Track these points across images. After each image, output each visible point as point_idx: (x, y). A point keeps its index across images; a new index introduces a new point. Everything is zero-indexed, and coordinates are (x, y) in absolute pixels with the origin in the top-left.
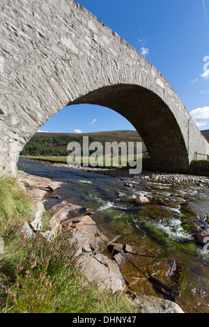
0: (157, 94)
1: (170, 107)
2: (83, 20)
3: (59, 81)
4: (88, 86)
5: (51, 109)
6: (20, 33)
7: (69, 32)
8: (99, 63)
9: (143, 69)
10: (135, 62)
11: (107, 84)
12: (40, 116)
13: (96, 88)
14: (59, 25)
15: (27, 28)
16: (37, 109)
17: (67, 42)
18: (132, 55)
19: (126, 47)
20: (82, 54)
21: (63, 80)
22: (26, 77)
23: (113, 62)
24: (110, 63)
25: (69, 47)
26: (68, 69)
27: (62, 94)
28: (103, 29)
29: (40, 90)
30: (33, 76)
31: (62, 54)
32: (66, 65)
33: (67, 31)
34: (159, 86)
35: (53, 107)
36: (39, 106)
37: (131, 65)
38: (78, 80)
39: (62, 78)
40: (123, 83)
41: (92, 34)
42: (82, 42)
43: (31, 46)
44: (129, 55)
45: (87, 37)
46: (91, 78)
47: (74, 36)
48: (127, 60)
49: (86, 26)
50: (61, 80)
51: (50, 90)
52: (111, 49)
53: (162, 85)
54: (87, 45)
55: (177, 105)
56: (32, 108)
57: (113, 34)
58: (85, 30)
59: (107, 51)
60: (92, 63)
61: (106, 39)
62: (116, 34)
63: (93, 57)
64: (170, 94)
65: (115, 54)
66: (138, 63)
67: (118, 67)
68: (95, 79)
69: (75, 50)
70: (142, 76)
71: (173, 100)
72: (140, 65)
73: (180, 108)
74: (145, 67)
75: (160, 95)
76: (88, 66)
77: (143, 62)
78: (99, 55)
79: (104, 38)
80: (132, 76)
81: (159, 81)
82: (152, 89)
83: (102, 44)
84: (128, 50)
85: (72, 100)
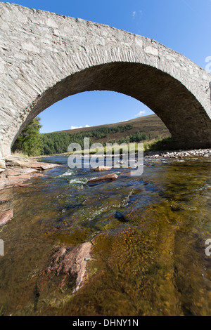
0: (148, 64)
1: (172, 74)
2: (41, 22)
3: (25, 80)
4: (55, 77)
5: (22, 104)
7: (28, 37)
8: (64, 54)
9: (122, 43)
10: (109, 39)
11: (75, 70)
12: (13, 111)
13: (64, 77)
14: (18, 36)
16: (10, 107)
17: (28, 47)
18: (105, 33)
19: (94, 27)
20: (44, 51)
21: (29, 79)
23: (80, 48)
24: (76, 50)
25: (30, 50)
26: (32, 69)
27: (29, 91)
28: (64, 21)
29: (10, 92)
30: (3, 82)
31: (24, 58)
32: (30, 66)
33: (26, 37)
34: (150, 55)
35: (23, 103)
36: (11, 104)
37: (103, 44)
38: (43, 75)
39: (28, 77)
40: (95, 64)
41: (52, 29)
42: (42, 41)
44: (100, 34)
45: (47, 36)
46: (57, 70)
47: (33, 39)
48: (97, 40)
49: (45, 26)
50: (27, 79)
51: (18, 90)
52: (76, 37)
53: (155, 52)
54: (48, 42)
55: (185, 69)
56: (6, 107)
57: (77, 21)
58: (44, 29)
59: (72, 40)
60: (56, 56)
61: (69, 28)
62: (80, 20)
63: (56, 51)
64: (169, 58)
65: (82, 39)
66: (114, 39)
67: (88, 51)
68: (61, 69)
69: (36, 50)
70: (121, 51)
71: (177, 65)
72: (117, 40)
73: (191, 72)
74: (124, 40)
75: (151, 65)
76: (52, 60)
77: (121, 35)
78: (63, 47)
79: (66, 29)
80: (107, 54)
81: (149, 50)
82: (137, 61)
83: (64, 36)
84: (98, 30)
85: (40, 93)
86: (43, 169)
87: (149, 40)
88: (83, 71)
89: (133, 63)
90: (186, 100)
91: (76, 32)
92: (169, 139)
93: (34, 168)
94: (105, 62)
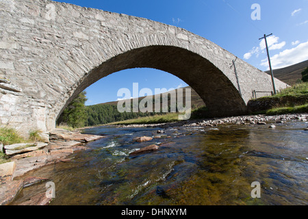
0: (180, 46)
1: (201, 54)
2: (91, 17)
3: (74, 61)
4: (101, 58)
5: (70, 82)
6: (43, 40)
8: (109, 40)
9: (158, 31)
10: (147, 29)
11: (119, 52)
12: (61, 88)
13: (109, 58)
14: (71, 27)
15: (48, 36)
16: (59, 84)
17: (78, 35)
18: (144, 24)
19: (135, 20)
20: (92, 38)
21: (78, 60)
22: (49, 66)
23: (123, 36)
24: (119, 37)
25: (80, 37)
26: (81, 52)
27: (77, 70)
28: (110, 15)
29: (60, 71)
30: (54, 63)
31: (75, 43)
32: (79, 50)
33: (78, 27)
34: (181, 40)
35: (71, 80)
36: (60, 82)
37: (143, 32)
38: (90, 56)
40: (136, 47)
41: (100, 22)
42: (91, 31)
43: (51, 46)
44: (140, 25)
45: (96, 26)
46: (103, 53)
47: (84, 29)
48: (138, 29)
49: (94, 19)
50: (76, 60)
51: (68, 69)
52: (120, 27)
53: (185, 38)
54: (96, 31)
55: (211, 50)
56: (55, 84)
57: (121, 15)
58: (93, 21)
59: (116, 29)
60: (102, 42)
61: (114, 21)
62: (123, 15)
63: (102, 37)
64: (197, 42)
65: (125, 29)
66: (151, 28)
67: (129, 38)
68: (106, 52)
69: (86, 37)
70: (157, 37)
71: (205, 47)
72: (154, 29)
73: (217, 52)
74: (160, 29)
75: (183, 47)
76: (99, 45)
77: (157, 25)
78: (108, 35)
79: (112, 21)
80: (146, 40)
81: (180, 36)
82: (172, 45)
83: (110, 26)
84: (138, 22)
85: (87, 72)
86: (86, 142)
87: (180, 29)
88: (125, 53)
89: (168, 46)
90: (215, 75)
91: (120, 23)
92: (204, 108)
93: (78, 141)
94: (144, 46)
